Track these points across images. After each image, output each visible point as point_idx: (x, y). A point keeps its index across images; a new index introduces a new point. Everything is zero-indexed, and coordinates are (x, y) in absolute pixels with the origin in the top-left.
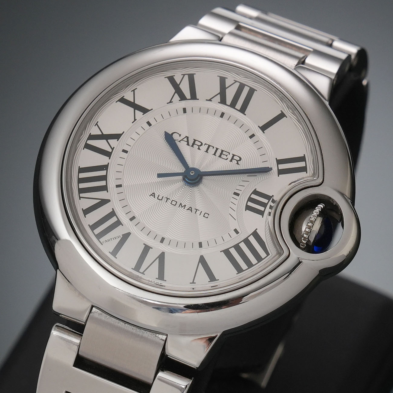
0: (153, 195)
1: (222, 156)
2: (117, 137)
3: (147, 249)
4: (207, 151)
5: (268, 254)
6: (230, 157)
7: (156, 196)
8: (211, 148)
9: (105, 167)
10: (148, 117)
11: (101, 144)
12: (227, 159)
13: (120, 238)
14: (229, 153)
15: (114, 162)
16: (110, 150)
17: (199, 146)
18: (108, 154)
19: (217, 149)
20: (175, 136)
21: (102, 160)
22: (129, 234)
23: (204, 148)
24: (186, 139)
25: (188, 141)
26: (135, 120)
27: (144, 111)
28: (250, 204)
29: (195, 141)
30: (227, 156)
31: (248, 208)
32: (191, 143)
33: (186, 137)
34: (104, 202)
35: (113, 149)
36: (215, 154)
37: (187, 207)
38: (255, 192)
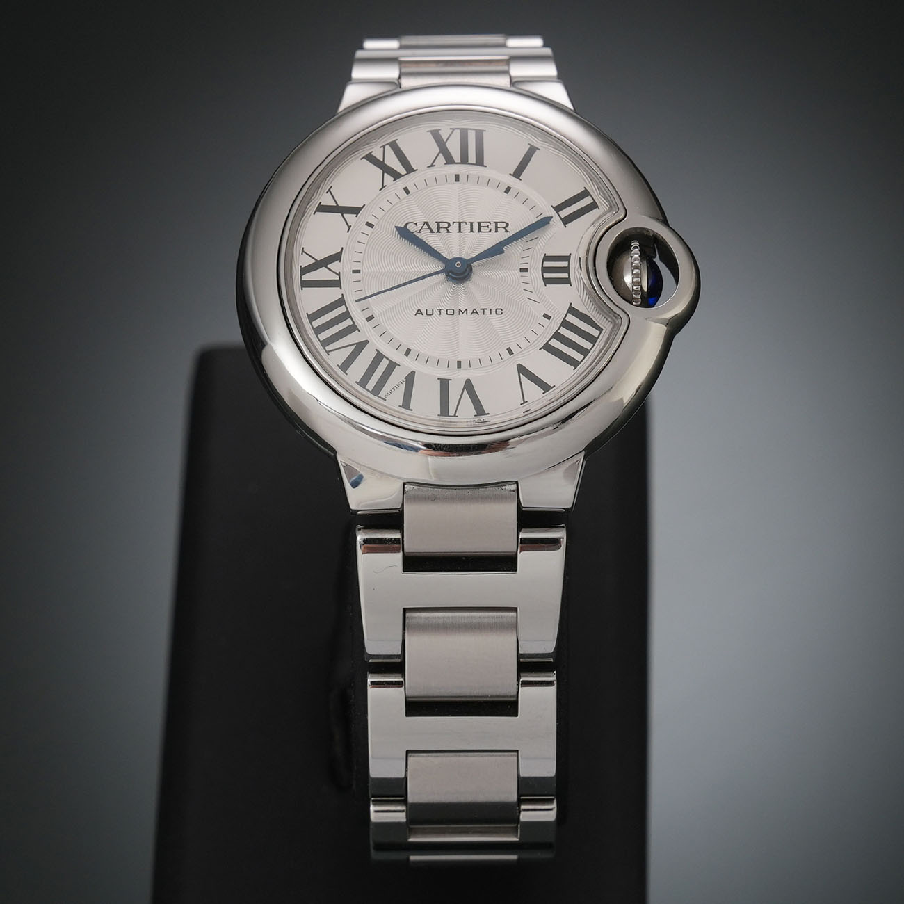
0: (419, 312)
1: (482, 229)
2: (337, 257)
3: (444, 384)
4: (460, 231)
5: (601, 330)
6: (492, 227)
7: (424, 312)
8: (462, 225)
9: (341, 302)
10: (364, 216)
11: (321, 274)
12: (490, 231)
13: (404, 383)
14: (490, 223)
15: (349, 290)
16: (337, 278)
17: (446, 228)
18: (336, 284)
19: (472, 223)
20: (411, 228)
21: (331, 295)
22: (413, 373)
23: (454, 228)
24: (426, 227)
25: (429, 228)
26: (349, 227)
27: (355, 211)
28: (547, 276)
29: (438, 223)
30: (488, 226)
31: (547, 282)
32: (434, 228)
33: (425, 223)
34: (361, 346)
35: (339, 275)
36: (472, 231)
37: (470, 311)
38: (546, 258)
